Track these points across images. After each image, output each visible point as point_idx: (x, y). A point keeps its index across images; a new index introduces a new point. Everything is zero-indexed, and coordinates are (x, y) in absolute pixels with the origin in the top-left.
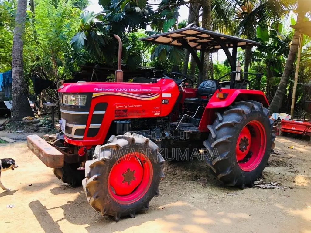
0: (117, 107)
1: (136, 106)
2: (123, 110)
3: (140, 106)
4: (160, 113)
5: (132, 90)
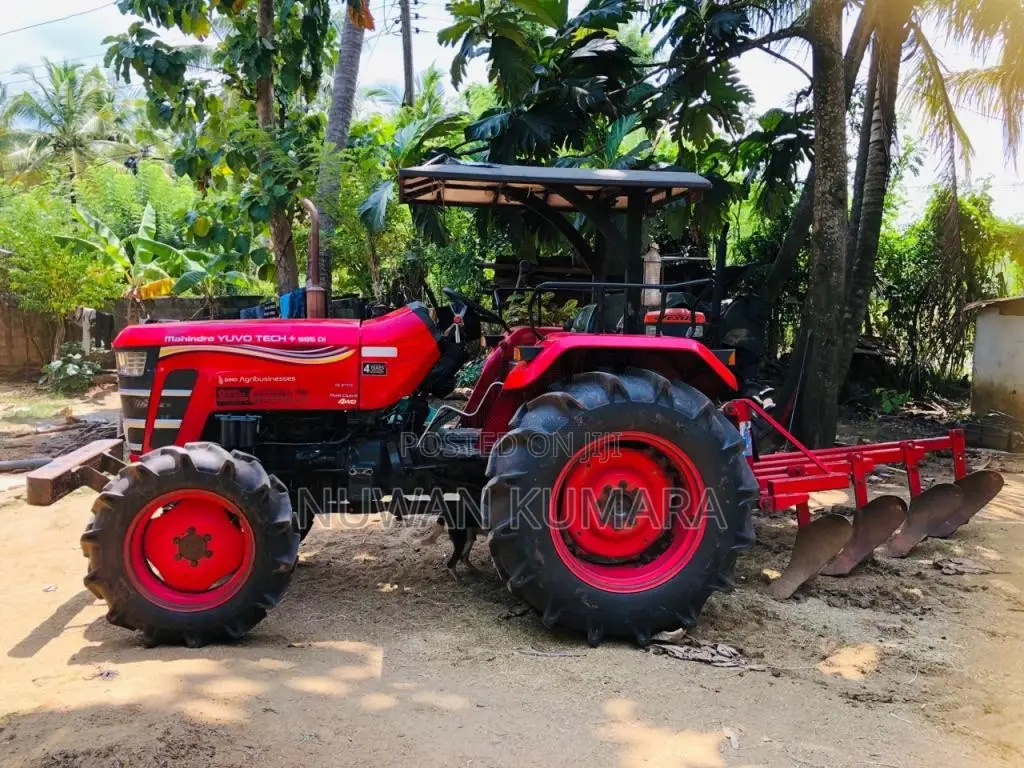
0: (221, 382)
1: (276, 379)
2: (238, 388)
3: (289, 379)
4: (358, 399)
5: (266, 338)
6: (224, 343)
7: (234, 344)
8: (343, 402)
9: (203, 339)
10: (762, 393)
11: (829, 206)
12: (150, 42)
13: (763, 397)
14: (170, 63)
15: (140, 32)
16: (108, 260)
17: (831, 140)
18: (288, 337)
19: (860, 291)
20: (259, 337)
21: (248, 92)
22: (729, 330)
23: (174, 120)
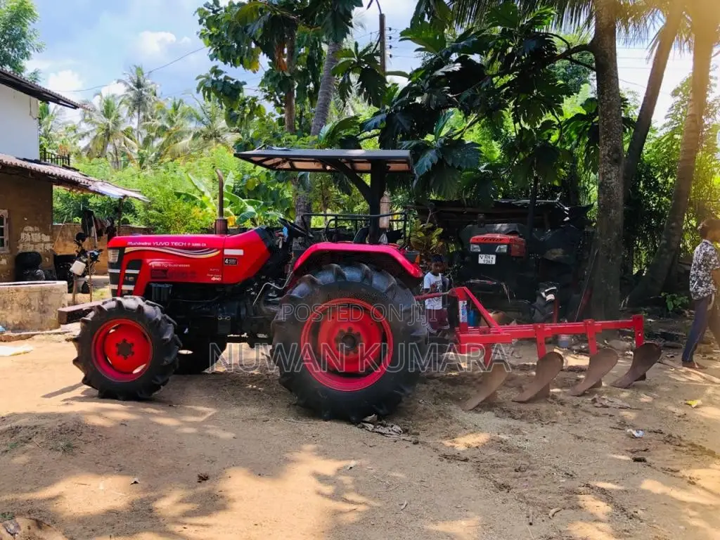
0: (153, 266)
1: (180, 266)
2: (161, 270)
3: (186, 266)
4: (222, 278)
5: (176, 244)
6: (156, 246)
7: (160, 247)
8: (214, 279)
9: (146, 244)
10: (546, 290)
11: (609, 164)
12: (221, 77)
13: (547, 294)
14: (232, 88)
15: (216, 71)
16: (203, 206)
17: (608, 119)
18: (187, 243)
19: (674, 224)
20: (172, 243)
21: (279, 101)
22: (549, 249)
23: (238, 122)
